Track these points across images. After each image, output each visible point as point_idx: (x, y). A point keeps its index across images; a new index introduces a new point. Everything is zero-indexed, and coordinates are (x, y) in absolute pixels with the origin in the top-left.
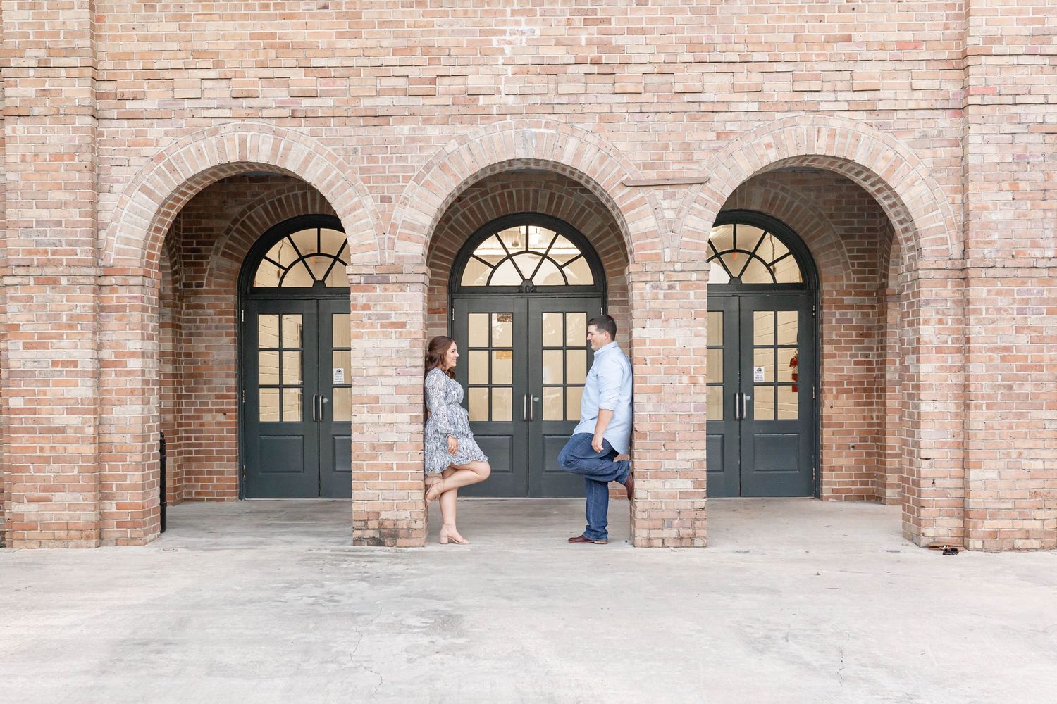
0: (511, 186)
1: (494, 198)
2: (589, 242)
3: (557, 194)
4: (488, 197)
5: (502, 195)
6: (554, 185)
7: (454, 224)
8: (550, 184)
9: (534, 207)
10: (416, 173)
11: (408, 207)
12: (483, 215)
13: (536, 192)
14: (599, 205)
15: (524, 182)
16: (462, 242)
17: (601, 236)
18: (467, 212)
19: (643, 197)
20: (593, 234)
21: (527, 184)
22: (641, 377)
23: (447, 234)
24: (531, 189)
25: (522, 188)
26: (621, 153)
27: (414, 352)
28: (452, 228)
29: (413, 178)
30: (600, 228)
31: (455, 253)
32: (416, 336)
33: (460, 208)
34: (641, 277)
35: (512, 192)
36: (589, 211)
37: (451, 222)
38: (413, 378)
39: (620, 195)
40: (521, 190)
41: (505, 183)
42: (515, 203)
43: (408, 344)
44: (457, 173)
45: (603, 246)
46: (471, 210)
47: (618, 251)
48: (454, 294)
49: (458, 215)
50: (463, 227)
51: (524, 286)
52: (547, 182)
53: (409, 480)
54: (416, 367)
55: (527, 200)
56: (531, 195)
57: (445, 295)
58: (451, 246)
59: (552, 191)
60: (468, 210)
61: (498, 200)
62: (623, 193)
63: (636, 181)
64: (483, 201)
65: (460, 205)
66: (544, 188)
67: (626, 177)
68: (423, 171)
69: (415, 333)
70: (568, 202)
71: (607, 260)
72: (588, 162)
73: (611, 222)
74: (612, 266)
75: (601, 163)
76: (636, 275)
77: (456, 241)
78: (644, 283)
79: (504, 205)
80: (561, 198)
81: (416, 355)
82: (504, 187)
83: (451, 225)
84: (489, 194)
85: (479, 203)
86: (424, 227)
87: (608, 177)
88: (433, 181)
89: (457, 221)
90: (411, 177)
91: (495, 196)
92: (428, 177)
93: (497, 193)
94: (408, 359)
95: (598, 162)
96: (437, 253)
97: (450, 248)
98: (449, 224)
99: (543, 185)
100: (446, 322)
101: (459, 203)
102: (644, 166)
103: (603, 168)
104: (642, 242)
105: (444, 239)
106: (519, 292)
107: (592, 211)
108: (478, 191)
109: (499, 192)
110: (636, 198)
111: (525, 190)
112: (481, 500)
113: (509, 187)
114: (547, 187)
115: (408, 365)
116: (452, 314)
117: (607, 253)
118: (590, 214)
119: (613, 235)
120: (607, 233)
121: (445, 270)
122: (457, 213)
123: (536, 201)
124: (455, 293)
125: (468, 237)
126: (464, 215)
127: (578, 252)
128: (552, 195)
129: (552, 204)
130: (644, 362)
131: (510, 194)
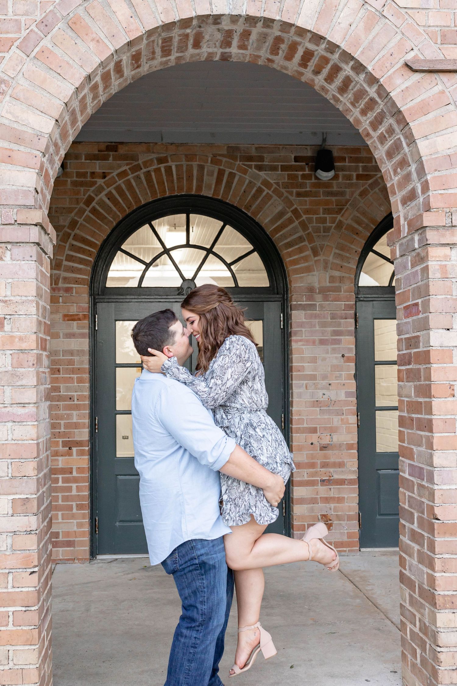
0: (169, 160)
1: (148, 174)
2: (265, 233)
3: (228, 171)
4: (141, 174)
5: (158, 170)
6: (224, 160)
7: (98, 207)
8: (218, 157)
9: (199, 188)
10: (24, 33)
11: (7, 98)
12: (135, 196)
13: (201, 168)
14: (279, 186)
15: (186, 156)
16: (108, 230)
17: (282, 223)
18: (114, 192)
19: (443, 92)
20: (273, 221)
21: (190, 157)
22: (445, 421)
23: (88, 220)
24: (195, 164)
25: (184, 163)
26: (403, 11)
27: (20, 377)
28: (94, 211)
29: (17, 43)
30: (281, 214)
31: (99, 243)
32: (24, 346)
33: (105, 187)
34: (443, 236)
35: (170, 167)
36: (268, 193)
37: (94, 204)
38: (17, 427)
39: (403, 87)
40: (182, 165)
41: (162, 155)
42: (175, 181)
43: (9, 360)
44: (102, 36)
45: (284, 237)
46: (119, 189)
47: (303, 244)
48: (97, 297)
49: (103, 196)
50: (109, 210)
51: (185, 287)
52: (215, 156)
53: (10, 627)
54: (23, 405)
55: (190, 178)
56: (195, 172)
57: (85, 297)
58: (93, 235)
59: (222, 167)
60: (116, 189)
61: (154, 177)
62: (407, 84)
63: (431, 61)
64: (134, 178)
65: (104, 183)
66: (212, 162)
67: (412, 55)
68: (36, 30)
69: (21, 339)
70: (241, 181)
71: (290, 254)
72: (344, 25)
73: (293, 208)
74: (295, 262)
75: (368, 28)
76: (435, 233)
77: (100, 228)
78: (448, 248)
79: (161, 183)
80: (232, 176)
81: (24, 382)
82: (161, 161)
83: (94, 207)
84: (141, 169)
85: (129, 180)
86: (39, 136)
87: (380, 55)
88: (56, 50)
89: (101, 203)
90: (13, 41)
91: (149, 171)
92: (46, 42)
93: (151, 168)
94: (8, 390)
95: (362, 25)
96: (75, 243)
97: (92, 237)
98: (91, 206)
99: (210, 159)
100: (86, 331)
101: (103, 180)
102: (444, 36)
103: (370, 37)
104: (444, 173)
105: (85, 226)
106: (178, 294)
107: (270, 192)
108: (127, 164)
109: (154, 167)
110: (430, 93)
111: (187, 165)
112: (133, 560)
113: (167, 162)
114: (215, 161)
115: (8, 401)
116: (95, 322)
117: (289, 245)
118: (268, 197)
119: (297, 223)
120: (290, 221)
121: (86, 265)
122: (101, 192)
123: (200, 179)
124: (98, 295)
125: (115, 224)
126: (110, 196)
127: (251, 247)
128: (221, 173)
129: (221, 184)
130: (450, 391)
131: (169, 170)
